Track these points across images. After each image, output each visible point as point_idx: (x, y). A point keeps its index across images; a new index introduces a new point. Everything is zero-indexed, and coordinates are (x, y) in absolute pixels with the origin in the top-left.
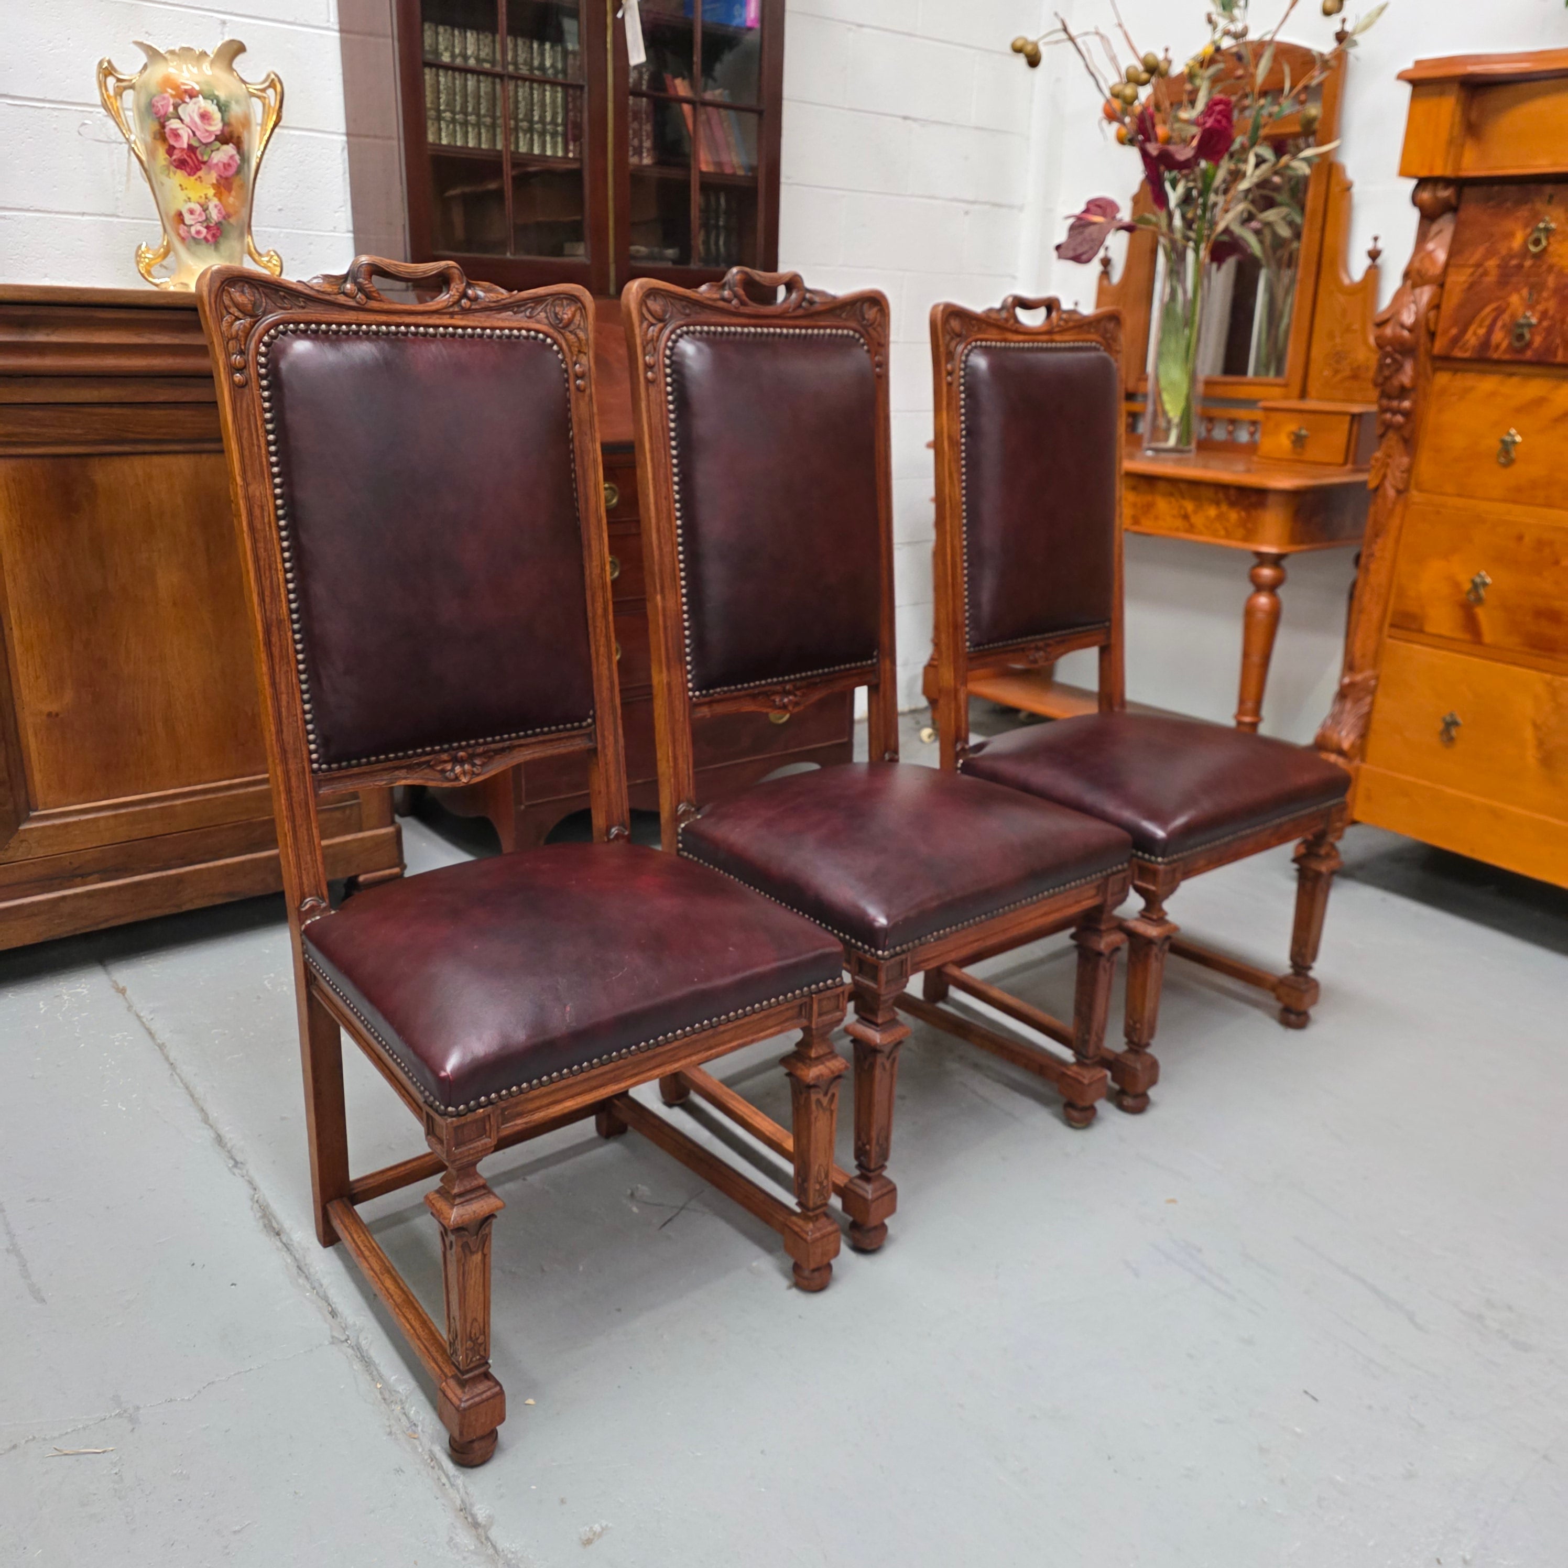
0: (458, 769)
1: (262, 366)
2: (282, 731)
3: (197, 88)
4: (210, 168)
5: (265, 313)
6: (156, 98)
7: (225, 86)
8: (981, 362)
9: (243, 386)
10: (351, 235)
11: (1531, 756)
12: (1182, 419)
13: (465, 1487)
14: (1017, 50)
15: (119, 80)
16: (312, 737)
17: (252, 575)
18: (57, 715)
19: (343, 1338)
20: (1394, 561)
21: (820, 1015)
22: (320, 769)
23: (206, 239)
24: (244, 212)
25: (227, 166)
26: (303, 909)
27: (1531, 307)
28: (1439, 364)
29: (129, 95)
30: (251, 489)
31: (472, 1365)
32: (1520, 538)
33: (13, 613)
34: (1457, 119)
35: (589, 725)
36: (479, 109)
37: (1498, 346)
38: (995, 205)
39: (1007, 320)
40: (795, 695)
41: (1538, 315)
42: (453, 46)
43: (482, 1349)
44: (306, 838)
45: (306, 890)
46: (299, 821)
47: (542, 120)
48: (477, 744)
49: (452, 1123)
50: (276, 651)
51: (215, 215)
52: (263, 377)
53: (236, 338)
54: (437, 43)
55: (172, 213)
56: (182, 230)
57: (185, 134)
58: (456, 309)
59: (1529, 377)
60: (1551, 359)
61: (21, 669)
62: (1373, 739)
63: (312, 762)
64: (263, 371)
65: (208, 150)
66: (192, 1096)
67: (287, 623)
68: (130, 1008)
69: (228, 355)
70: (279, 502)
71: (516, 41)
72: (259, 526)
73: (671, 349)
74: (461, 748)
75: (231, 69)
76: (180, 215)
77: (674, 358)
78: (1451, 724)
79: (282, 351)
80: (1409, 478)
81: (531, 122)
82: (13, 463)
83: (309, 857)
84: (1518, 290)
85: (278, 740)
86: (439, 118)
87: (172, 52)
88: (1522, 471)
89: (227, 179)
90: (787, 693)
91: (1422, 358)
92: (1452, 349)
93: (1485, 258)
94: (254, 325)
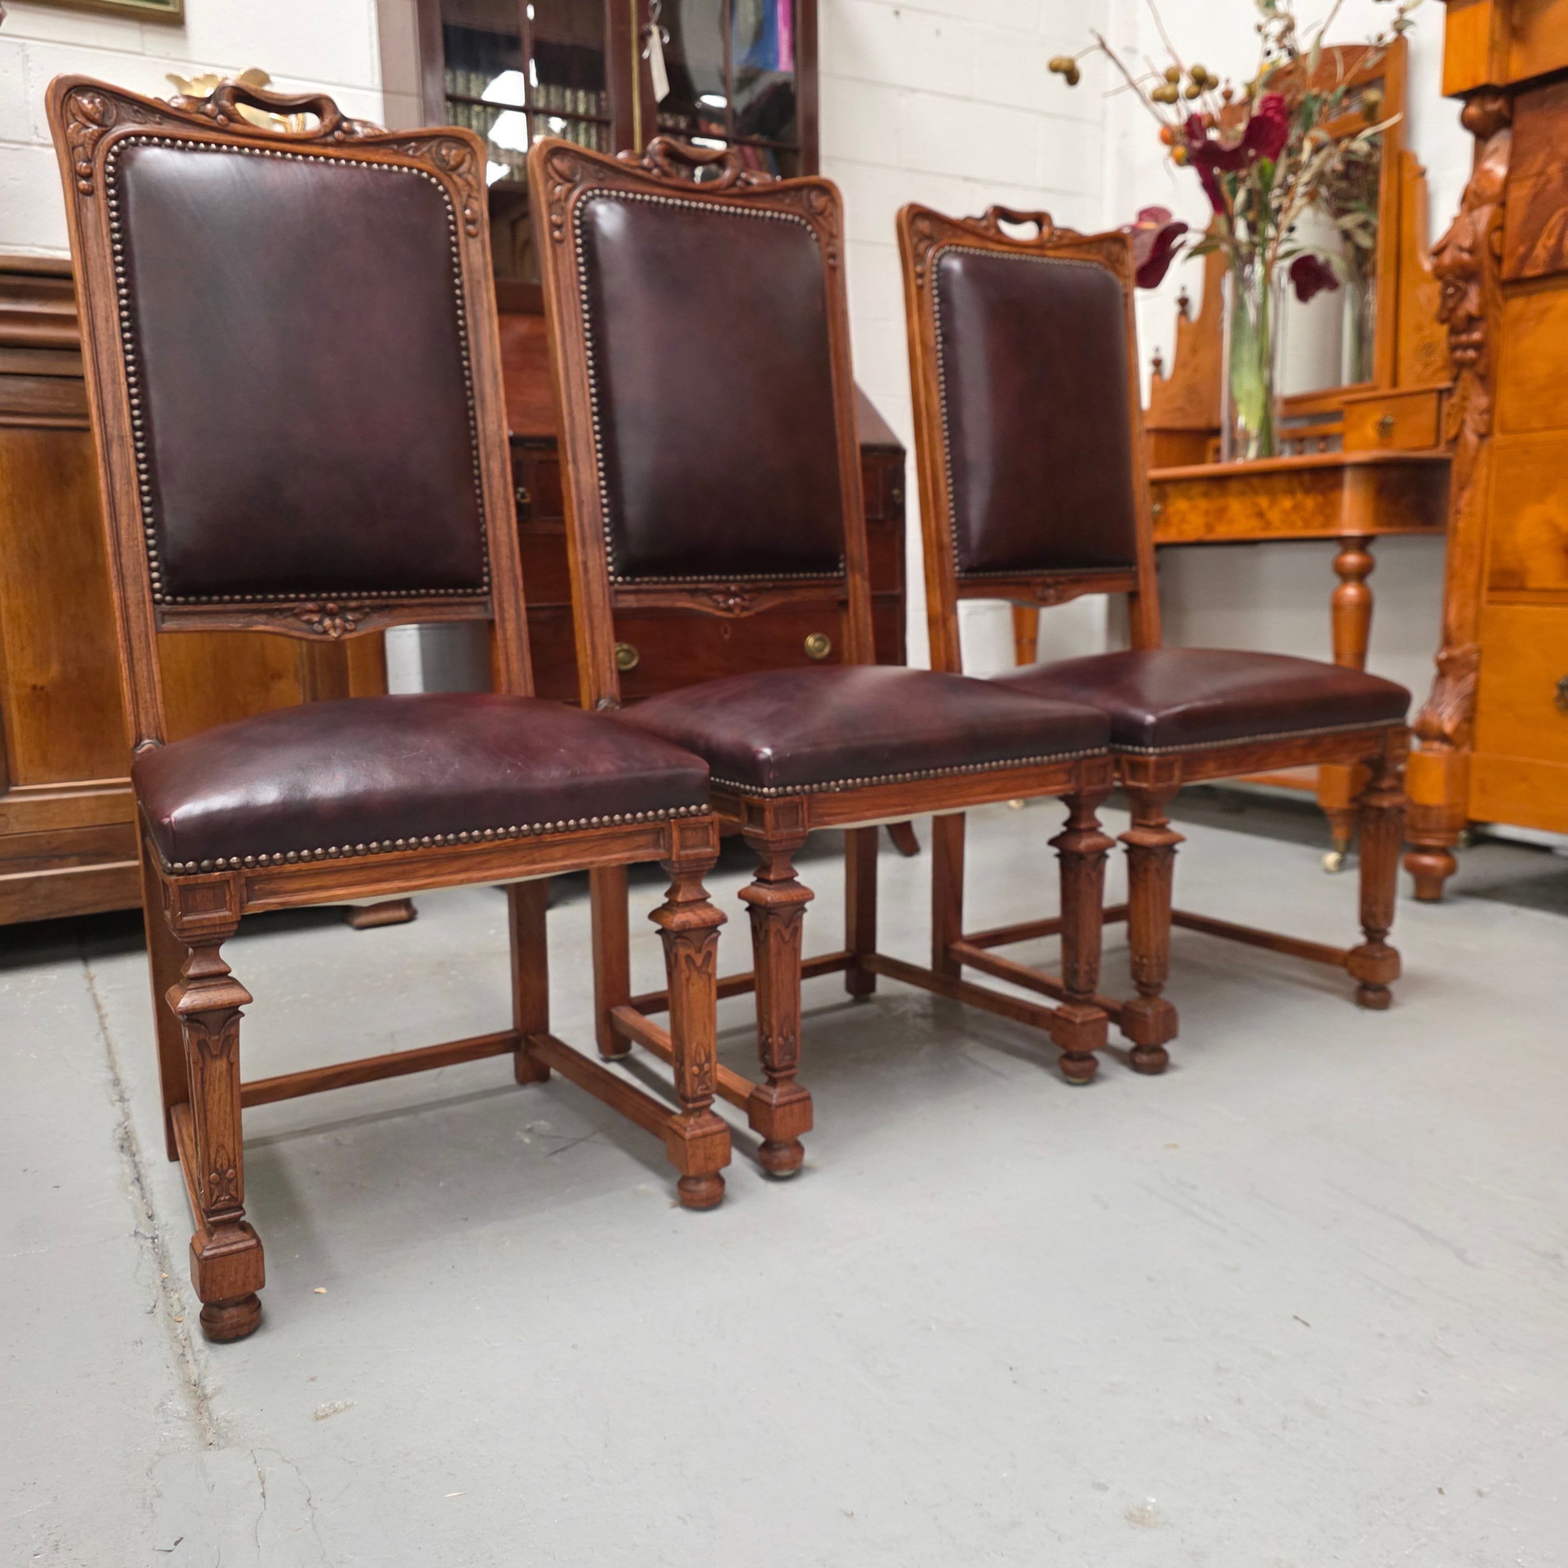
0: (327, 622)
1: (110, 175)
2: (120, 555)
5: (115, 124)
8: (955, 265)
9: (88, 193)
12: (1261, 430)
13: (207, 1361)
14: (1055, 69)
16: (154, 564)
17: (91, 387)
18: (42, 688)
19: (149, 1235)
21: (683, 846)
22: (163, 601)
26: (139, 752)
28: (1509, 291)
31: (219, 1205)
34: (1498, 23)
35: (484, 594)
39: (986, 228)
40: (743, 599)
43: (232, 1186)
44: (145, 674)
45: (144, 731)
46: (137, 654)
48: (350, 598)
49: (177, 881)
52: (110, 186)
53: (83, 145)
58: (330, 139)
62: (1480, 719)
63: (154, 591)
64: (110, 180)
67: (129, 440)
68: (91, 989)
69: (74, 162)
70: (125, 315)
72: (102, 338)
73: (581, 210)
74: (330, 599)
77: (585, 218)
79: (131, 159)
80: (1491, 419)
83: (148, 696)
87: (197, 80)
90: (734, 595)
91: (1489, 283)
92: (1521, 269)
93: (1547, 164)
94: (102, 135)
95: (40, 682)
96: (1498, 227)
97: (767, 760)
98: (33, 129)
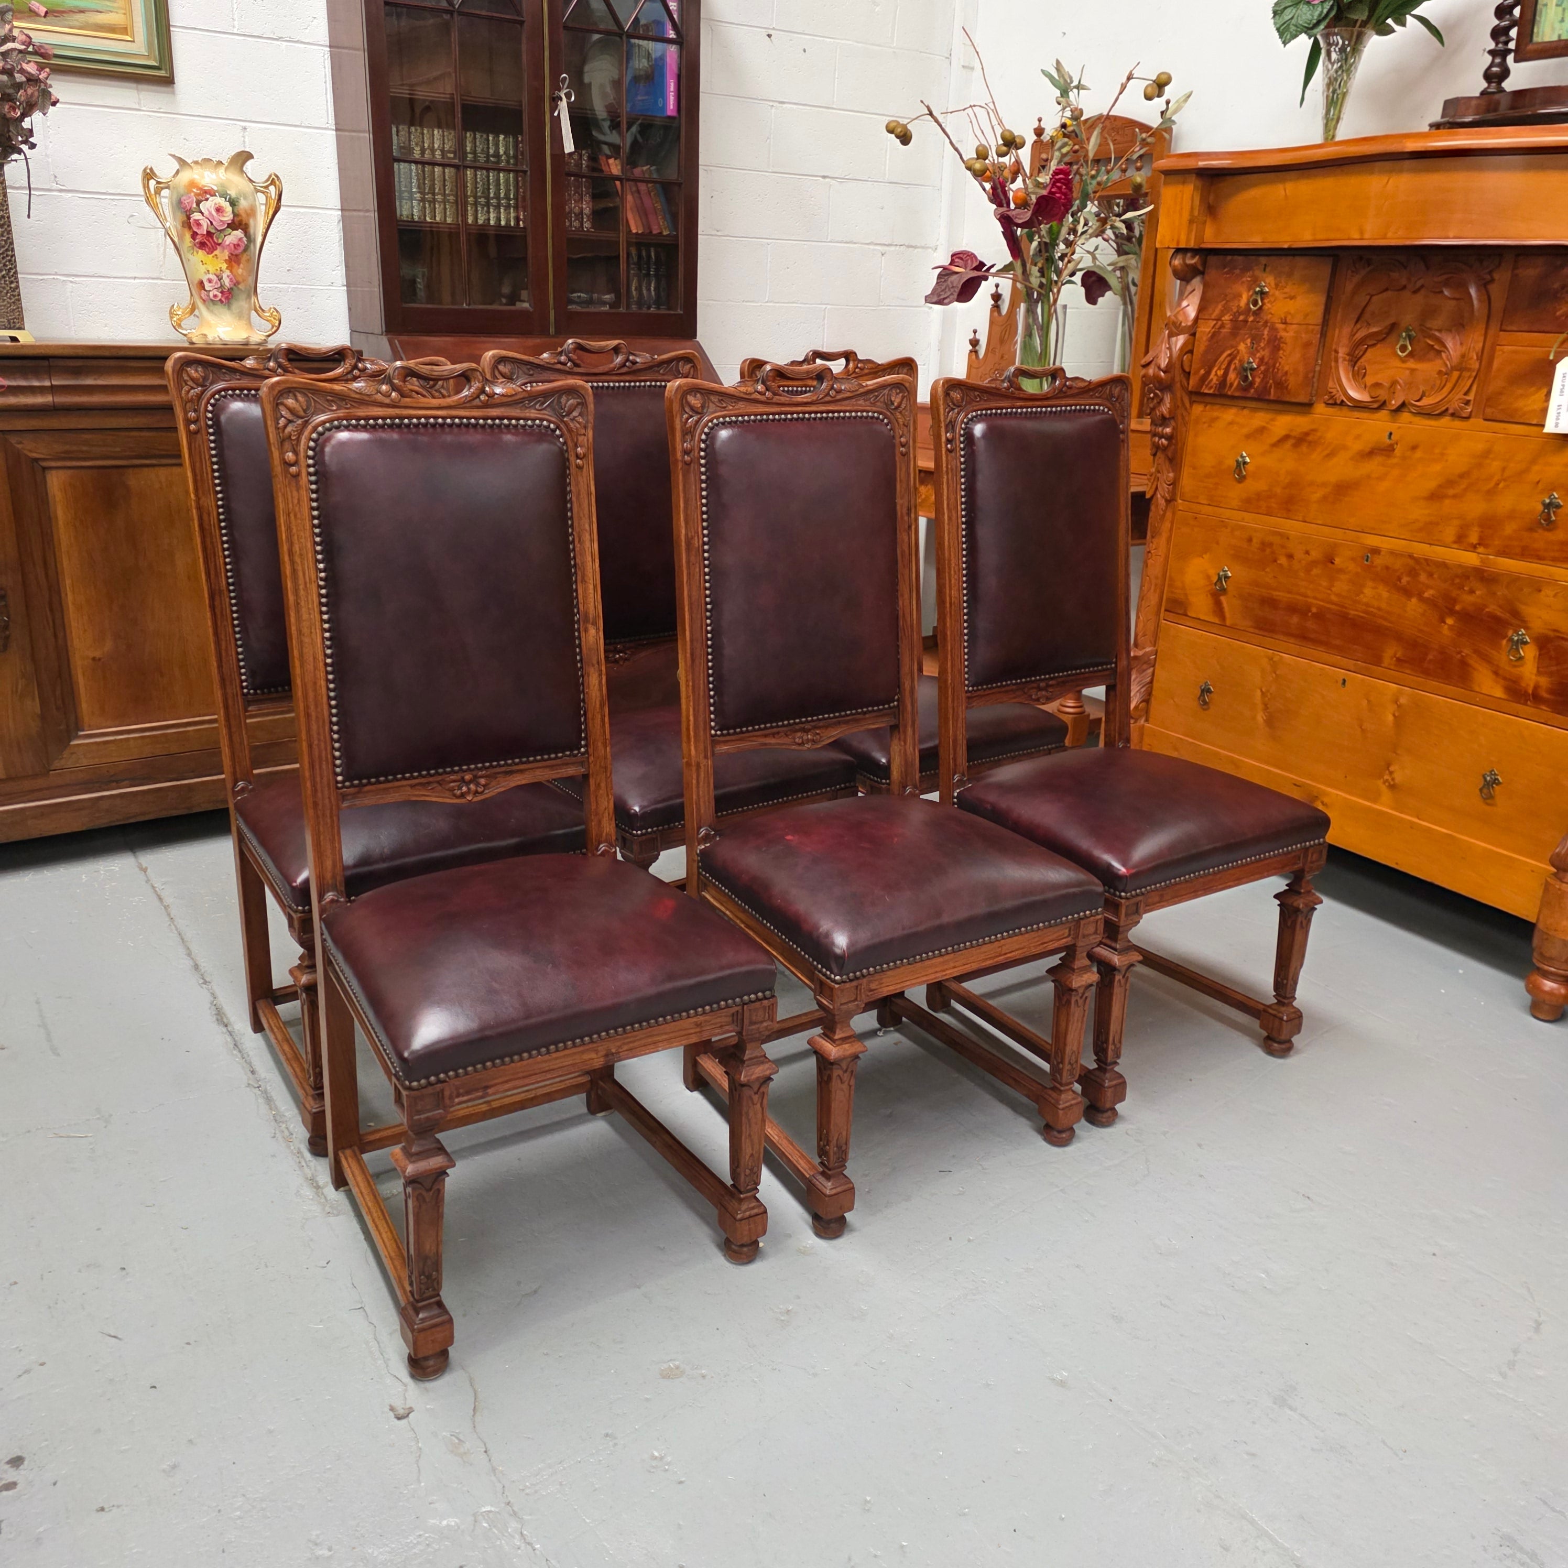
1: (210, 419)
2: (222, 666)
3: (215, 188)
4: (224, 248)
5: (212, 383)
6: (184, 198)
7: (235, 184)
9: (197, 432)
10: (345, 288)
11: (1260, 717)
14: (891, 131)
15: (158, 183)
16: (243, 671)
17: (201, 560)
18: (100, 659)
19: (258, 1086)
20: (1167, 558)
22: (248, 693)
23: (220, 300)
24: (251, 280)
25: (236, 246)
26: (237, 790)
27: (1253, 354)
28: (1194, 398)
29: (165, 192)
30: (201, 502)
32: (1250, 540)
33: (68, 582)
36: (445, 190)
37: (1231, 385)
38: (909, 246)
41: (1257, 360)
42: (423, 142)
44: (239, 741)
45: (239, 776)
46: (234, 730)
47: (497, 196)
50: (218, 611)
51: (227, 282)
52: (210, 427)
53: (191, 401)
54: (410, 141)
55: (196, 282)
56: (203, 293)
57: (205, 224)
58: (349, 376)
59: (1254, 410)
60: (1267, 397)
61: (74, 624)
62: (1153, 702)
63: (243, 688)
64: (210, 423)
65: (222, 235)
66: (182, 939)
67: (226, 592)
68: (148, 881)
69: (186, 413)
70: (221, 510)
71: (475, 135)
72: (207, 527)
75: (242, 171)
76: (201, 283)
78: (1206, 691)
79: (223, 409)
80: (1174, 489)
81: (488, 198)
82: (70, 472)
83: (240, 754)
84: (1244, 341)
85: (219, 672)
86: (411, 198)
87: (196, 163)
88: (1253, 486)
89: (236, 255)
90: (618, 652)
91: (1179, 393)
92: (1202, 387)
93: (1223, 313)
94: (203, 392)
95: (97, 654)
96: (1188, 350)
97: (636, 814)
98: (53, 177)
